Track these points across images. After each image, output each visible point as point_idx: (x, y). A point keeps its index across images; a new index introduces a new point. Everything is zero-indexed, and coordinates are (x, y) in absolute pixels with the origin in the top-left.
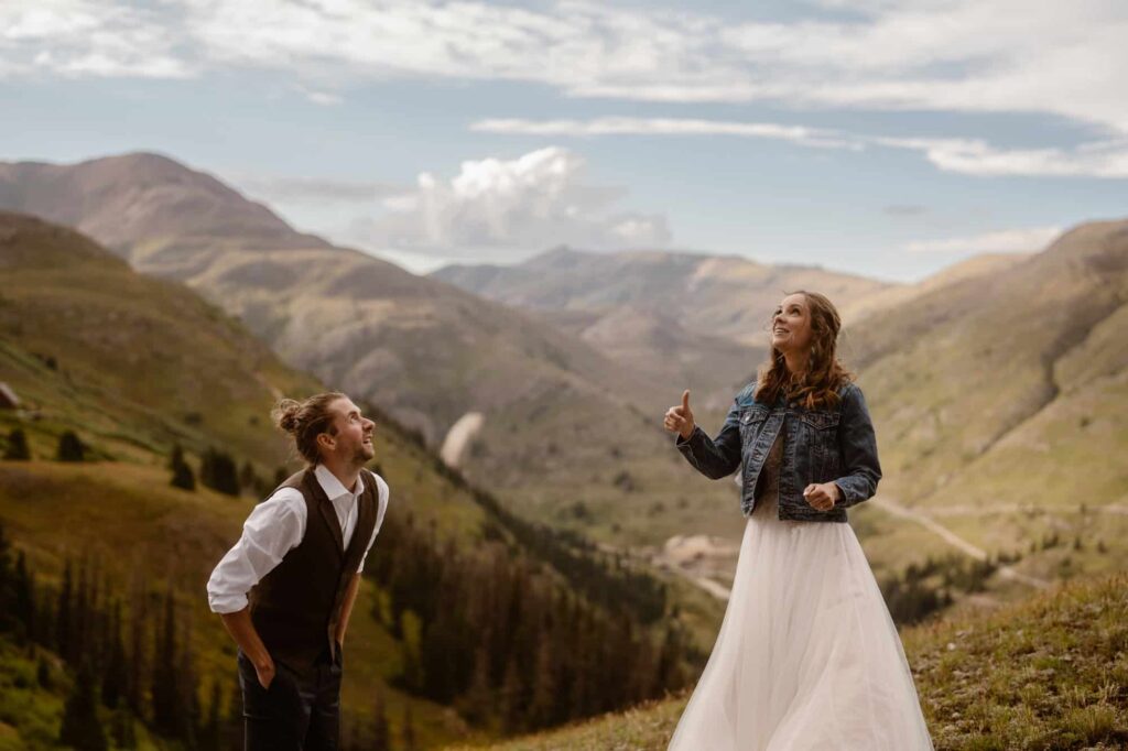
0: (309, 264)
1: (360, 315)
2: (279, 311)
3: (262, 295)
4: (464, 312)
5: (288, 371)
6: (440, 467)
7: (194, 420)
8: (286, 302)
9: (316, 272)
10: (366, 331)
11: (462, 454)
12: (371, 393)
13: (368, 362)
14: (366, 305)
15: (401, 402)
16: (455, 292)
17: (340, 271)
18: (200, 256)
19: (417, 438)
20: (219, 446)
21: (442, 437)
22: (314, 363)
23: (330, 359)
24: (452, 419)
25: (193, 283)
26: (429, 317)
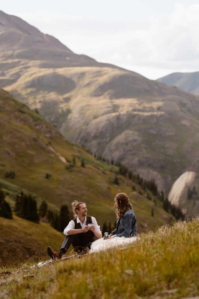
0: (82, 75)
1: (115, 108)
2: (63, 106)
3: (52, 96)
4: (182, 105)
5: (69, 145)
6: (167, 206)
7: (10, 176)
8: (67, 100)
9: (86, 81)
10: (118, 118)
11: (182, 197)
12: (121, 158)
13: (120, 138)
14: (117, 102)
15: (141, 164)
16: (176, 91)
17: (102, 80)
18: (16, 70)
19: (152, 187)
20: (26, 192)
21: (169, 188)
22: (85, 140)
23: (95, 137)
24: (176, 176)
25: (8, 89)
26: (159, 109)
